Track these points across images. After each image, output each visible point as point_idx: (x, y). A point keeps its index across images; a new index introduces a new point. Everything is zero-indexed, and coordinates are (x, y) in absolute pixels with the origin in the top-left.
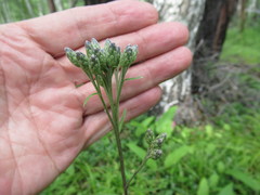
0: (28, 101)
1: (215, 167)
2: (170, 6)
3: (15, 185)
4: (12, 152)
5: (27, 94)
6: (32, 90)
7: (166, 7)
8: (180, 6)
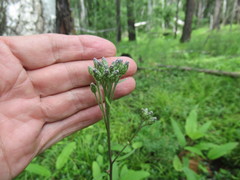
1: (98, 150)
2: (26, 23)
7: (21, 23)
8: (36, 24)
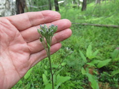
0: (9, 49)
3: (5, 82)
4: (3, 69)
5: (8, 46)
6: (10, 44)
